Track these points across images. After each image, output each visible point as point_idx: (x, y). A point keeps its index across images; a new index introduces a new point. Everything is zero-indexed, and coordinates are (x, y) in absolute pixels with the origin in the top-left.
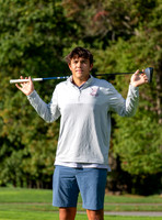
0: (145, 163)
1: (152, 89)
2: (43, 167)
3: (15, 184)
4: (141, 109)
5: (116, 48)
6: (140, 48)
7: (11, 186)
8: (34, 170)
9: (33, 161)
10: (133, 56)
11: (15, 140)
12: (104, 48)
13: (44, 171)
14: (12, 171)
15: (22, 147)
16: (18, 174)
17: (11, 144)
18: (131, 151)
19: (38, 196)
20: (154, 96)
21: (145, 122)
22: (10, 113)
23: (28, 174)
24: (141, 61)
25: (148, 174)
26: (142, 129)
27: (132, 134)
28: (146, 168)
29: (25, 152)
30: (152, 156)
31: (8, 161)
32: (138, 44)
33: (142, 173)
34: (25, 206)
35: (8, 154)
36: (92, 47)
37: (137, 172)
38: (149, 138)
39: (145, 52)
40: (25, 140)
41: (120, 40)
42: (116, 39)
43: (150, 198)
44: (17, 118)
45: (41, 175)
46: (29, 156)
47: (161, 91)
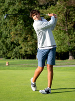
0: (62, 49)
2: (27, 51)
3: (17, 58)
4: (60, 30)
5: (50, 8)
6: (59, 8)
7: (16, 59)
9: (23, 50)
10: (57, 11)
11: (17, 43)
12: (46, 9)
13: (27, 53)
14: (16, 53)
15: (19, 45)
16: (18, 54)
17: (15, 44)
18: (57, 45)
19: (25, 62)
20: (64, 25)
21: (62, 34)
22: (14, 33)
23: (22, 54)
24: (59, 13)
25: (64, 52)
26: (61, 36)
27: (57, 38)
28: (63, 50)
29: (20, 47)
30: (65, 46)
31: (14, 50)
32: (58, 7)
33: (62, 52)
34: (20, 65)
35: (14, 48)
36: (42, 9)
37: (60, 52)
38: (64, 39)
39: (61, 9)
40: (20, 42)
41: (52, 6)
42: (50, 6)
43: (65, 61)
44: (17, 35)
45: (26, 54)
46: (22, 48)
47: (67, 23)
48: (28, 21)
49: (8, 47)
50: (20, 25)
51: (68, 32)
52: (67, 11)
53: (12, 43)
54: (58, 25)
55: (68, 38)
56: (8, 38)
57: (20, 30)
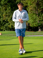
1: (36, 9)
3: (7, 30)
4: (33, 13)
8: (11, 27)
9: (10, 25)
13: (13, 27)
15: (8, 22)
16: (7, 28)
19: (12, 33)
20: (36, 10)
21: (34, 16)
22: (5, 15)
23: (10, 28)
24: (33, 3)
25: (35, 27)
26: (34, 17)
28: (35, 26)
29: (9, 23)
31: (5, 25)
33: (34, 27)
34: (9, 35)
35: (5, 24)
37: (33, 26)
43: (36, 32)
44: (7, 16)
45: (12, 28)
46: (10, 24)
47: (37, 9)
48: (14, 8)
50: (8, 10)
52: (37, 1)
53: (4, 21)
54: (32, 10)
56: (1, 18)
57: (9, 13)
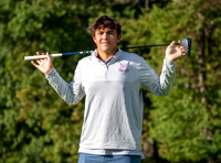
2: (68, 155)
5: (150, 16)
6: (178, 16)
10: (171, 26)
11: (35, 125)
12: (136, 17)
14: (32, 160)
17: (31, 130)
18: (170, 135)
27: (171, 115)
30: (195, 141)
32: (176, 12)
36: (122, 16)
38: (191, 120)
39: (184, 21)
40: (46, 125)
41: (155, 7)
42: (150, 6)
49: (8, 139)
51: (206, 97)
55: (206, 116)
